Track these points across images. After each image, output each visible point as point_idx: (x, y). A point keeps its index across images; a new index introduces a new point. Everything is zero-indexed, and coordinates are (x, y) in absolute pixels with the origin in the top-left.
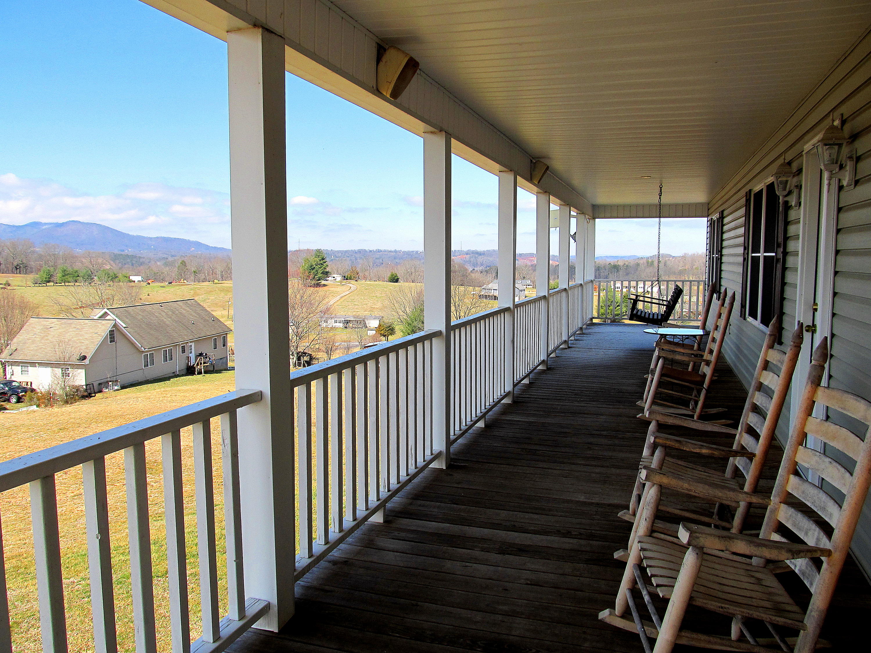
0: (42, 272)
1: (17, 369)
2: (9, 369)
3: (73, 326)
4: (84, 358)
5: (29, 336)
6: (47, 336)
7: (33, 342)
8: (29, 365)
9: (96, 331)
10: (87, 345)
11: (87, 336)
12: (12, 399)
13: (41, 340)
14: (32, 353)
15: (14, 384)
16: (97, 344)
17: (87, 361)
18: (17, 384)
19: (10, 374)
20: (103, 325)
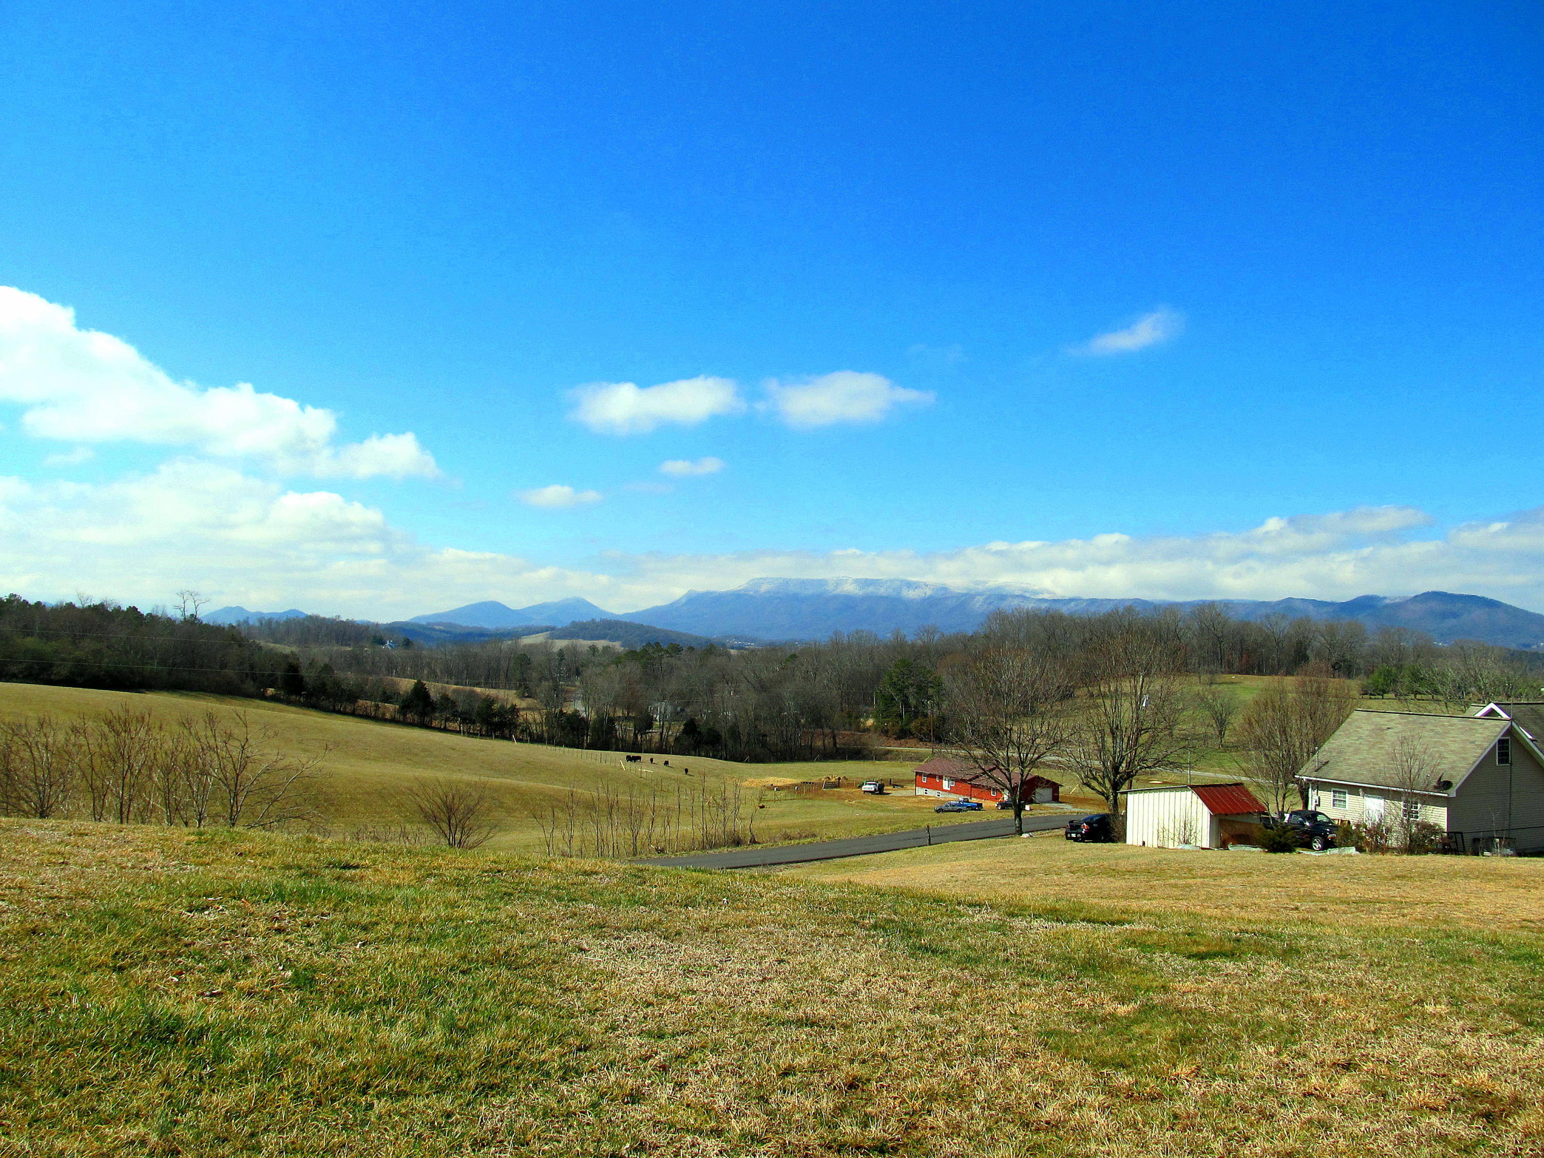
0: (1376, 674)
1: (1326, 797)
2: (1313, 795)
3: (1429, 727)
4: (1447, 785)
5: (1348, 741)
6: (1381, 743)
7: (1357, 751)
8: (1347, 791)
9: (1471, 739)
10: (1454, 762)
11: (1453, 747)
12: (1315, 842)
13: (1370, 749)
14: (1354, 769)
15: (1319, 818)
16: (1474, 762)
17: (1452, 792)
18: (1325, 820)
19: (1314, 804)
20: (1486, 728)
